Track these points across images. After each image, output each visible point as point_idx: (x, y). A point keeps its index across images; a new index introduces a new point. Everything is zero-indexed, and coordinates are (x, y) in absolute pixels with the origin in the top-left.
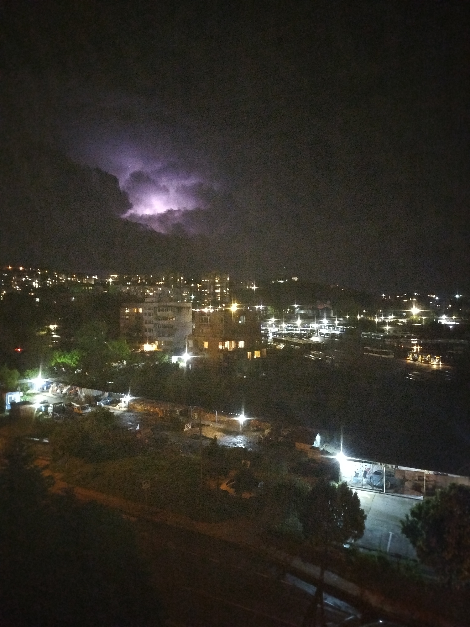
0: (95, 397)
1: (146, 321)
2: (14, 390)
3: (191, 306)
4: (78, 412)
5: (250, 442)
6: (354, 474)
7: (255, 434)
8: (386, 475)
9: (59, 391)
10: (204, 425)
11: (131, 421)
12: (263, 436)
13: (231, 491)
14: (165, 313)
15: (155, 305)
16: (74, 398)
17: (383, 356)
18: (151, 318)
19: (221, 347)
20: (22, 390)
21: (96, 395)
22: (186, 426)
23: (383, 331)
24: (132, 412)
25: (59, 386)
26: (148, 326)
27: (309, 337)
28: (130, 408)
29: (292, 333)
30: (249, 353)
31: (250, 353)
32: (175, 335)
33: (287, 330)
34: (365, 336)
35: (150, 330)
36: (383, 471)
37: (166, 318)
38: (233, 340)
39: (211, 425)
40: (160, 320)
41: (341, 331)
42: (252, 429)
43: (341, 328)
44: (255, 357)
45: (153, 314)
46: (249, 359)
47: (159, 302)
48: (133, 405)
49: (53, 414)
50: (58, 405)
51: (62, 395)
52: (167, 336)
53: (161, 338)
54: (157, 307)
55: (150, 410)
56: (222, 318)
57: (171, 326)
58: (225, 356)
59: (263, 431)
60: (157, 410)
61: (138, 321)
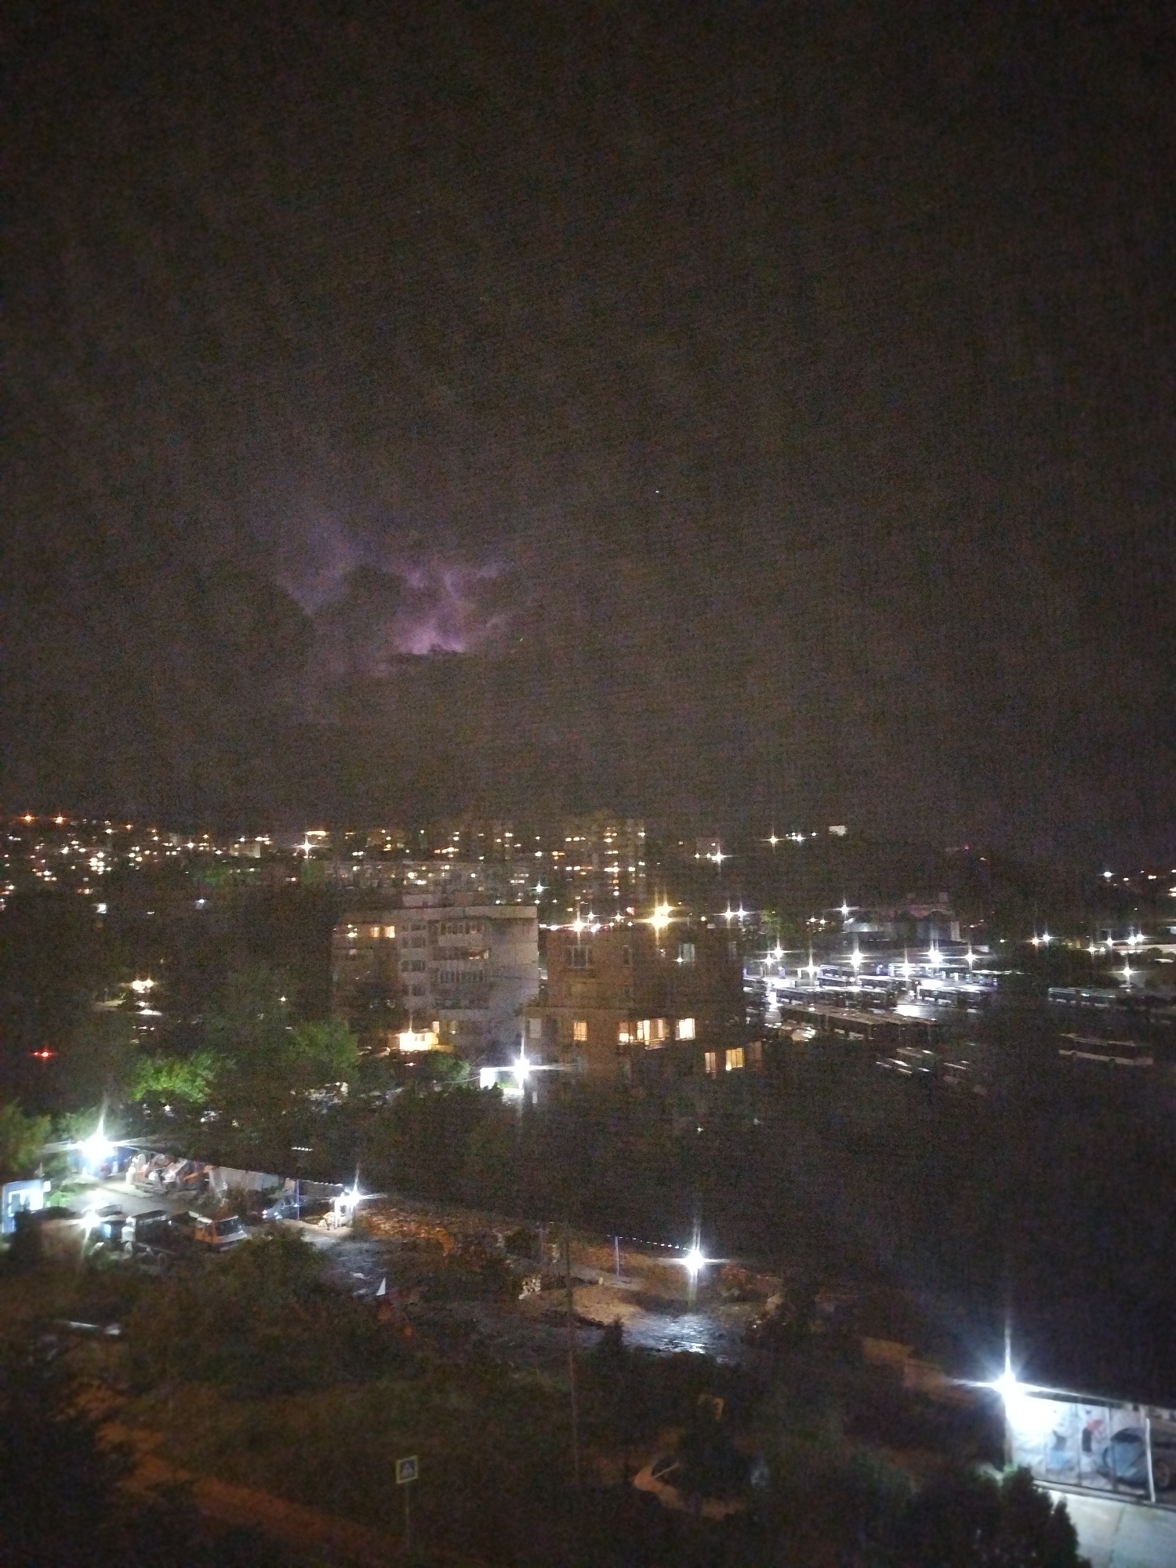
0: (257, 1192)
1: (406, 964)
2: (26, 1175)
3: (535, 916)
4: (208, 1239)
5: (721, 1336)
6: (1051, 1441)
7: (736, 1309)
8: (1156, 1444)
9: (153, 1176)
10: (581, 1281)
11: (361, 1269)
12: (763, 1316)
13: (668, 1494)
14: (460, 935)
15: (430, 914)
16: (196, 1198)
17: (1120, 1061)
18: (421, 953)
19: (624, 1038)
20: (48, 1176)
21: (260, 1189)
22: (527, 1284)
23: (1115, 983)
24: (366, 1241)
25: (154, 1160)
26: (410, 978)
27: (889, 1002)
28: (360, 1229)
29: (837, 994)
30: (710, 1057)
31: (713, 1054)
32: (491, 1003)
33: (823, 982)
34: (1058, 1000)
35: (418, 991)
36: (1144, 1432)
37: (463, 954)
38: (660, 1017)
39: (601, 1281)
40: (445, 958)
41: (985, 985)
42: (725, 1294)
43: (986, 976)
44: (729, 1068)
45: (427, 943)
46: (710, 1074)
47: (445, 906)
48: (366, 1218)
49: (137, 1249)
50: (150, 1221)
51: (163, 1190)
52: (466, 1008)
53: (450, 1013)
54: (437, 921)
55: (419, 1234)
56: (626, 951)
57: (478, 976)
58: (639, 1065)
59: (761, 1299)
60: (439, 1233)
61: (381, 965)
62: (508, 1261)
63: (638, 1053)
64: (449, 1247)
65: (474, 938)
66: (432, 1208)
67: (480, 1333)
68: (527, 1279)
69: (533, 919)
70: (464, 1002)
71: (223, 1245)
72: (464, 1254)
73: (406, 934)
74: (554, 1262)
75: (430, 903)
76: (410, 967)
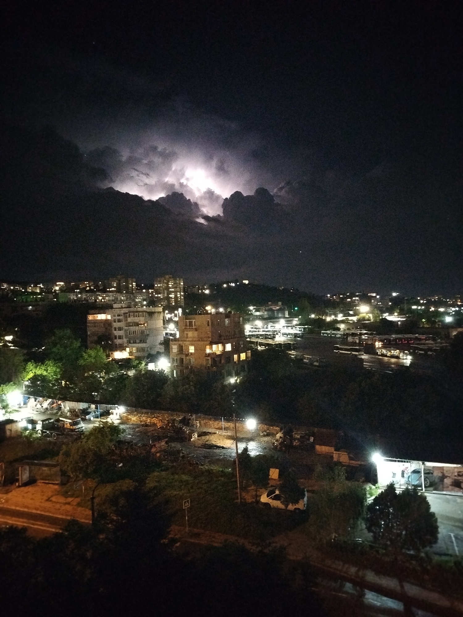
0: (81, 409)
1: (115, 328)
4: (71, 427)
5: (266, 448)
7: (266, 439)
8: (425, 473)
9: (39, 406)
10: (210, 433)
11: (130, 434)
12: (277, 441)
13: (276, 503)
14: (136, 318)
15: (123, 311)
16: (57, 413)
17: (353, 353)
18: (121, 324)
19: (208, 351)
20: (2, 407)
24: (128, 425)
25: (37, 401)
26: (117, 333)
27: (273, 337)
28: (124, 421)
30: (236, 356)
32: (148, 341)
35: (120, 337)
36: (421, 470)
37: (137, 324)
38: (220, 343)
39: (217, 433)
40: (130, 326)
41: (299, 331)
43: (300, 328)
44: (241, 360)
45: (123, 320)
46: (236, 362)
47: (129, 308)
48: (126, 417)
49: (43, 432)
50: (47, 422)
51: (43, 411)
52: (138, 343)
53: (133, 345)
54: (127, 313)
55: (147, 421)
56: (208, 322)
57: (142, 332)
58: (214, 360)
59: (273, 435)
60: (155, 420)
61: (106, 329)
62: (184, 428)
63: (213, 356)
64: (159, 425)
65: (141, 320)
66: (149, 411)
67: (183, 453)
68: (193, 434)
69: (161, 312)
70: (138, 341)
71: (75, 429)
72: (166, 427)
73: (115, 318)
74: (198, 427)
75: (124, 307)
76: (117, 329)
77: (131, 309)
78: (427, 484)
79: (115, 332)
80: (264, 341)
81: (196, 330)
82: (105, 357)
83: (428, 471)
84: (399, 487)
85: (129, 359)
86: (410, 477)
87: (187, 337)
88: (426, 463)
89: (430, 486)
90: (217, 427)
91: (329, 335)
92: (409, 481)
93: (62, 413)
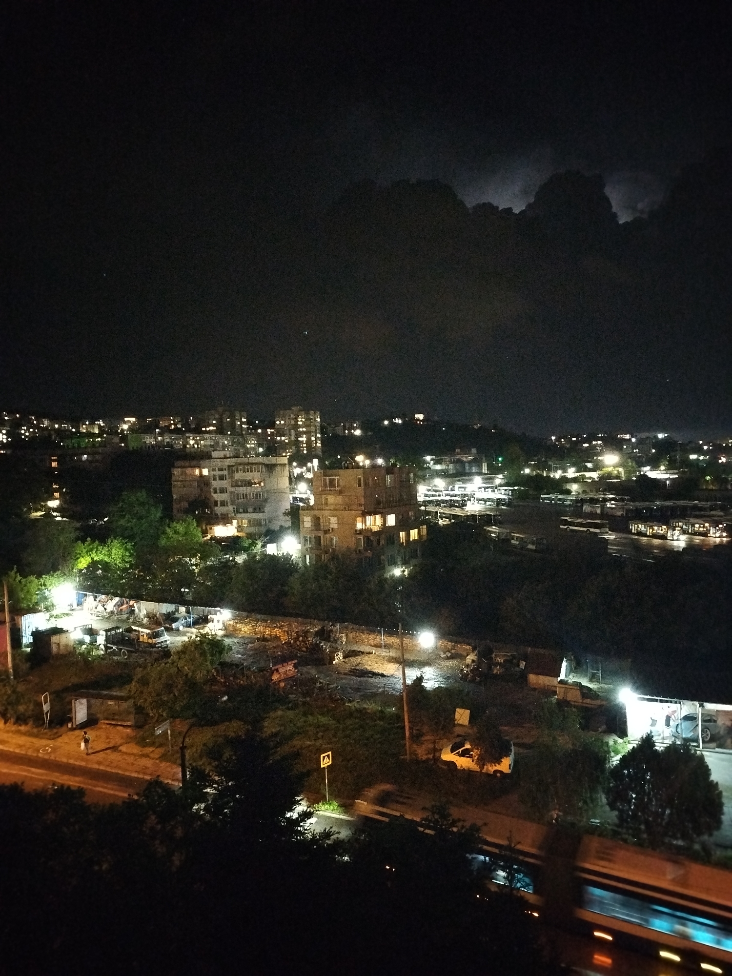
1: (215, 489)
2: (33, 610)
4: (150, 641)
5: (448, 677)
7: (451, 663)
8: (703, 721)
9: (100, 608)
10: (363, 653)
12: (467, 666)
13: (466, 763)
14: (247, 474)
15: (228, 462)
16: (128, 618)
17: (592, 530)
18: (225, 484)
19: (359, 526)
20: (47, 609)
21: (165, 612)
23: (568, 492)
24: (235, 638)
25: (98, 600)
26: (218, 497)
27: (462, 504)
28: (229, 631)
29: (437, 501)
30: (402, 534)
31: (404, 533)
32: (266, 509)
33: (426, 495)
35: (223, 504)
36: (697, 715)
37: (249, 484)
38: (376, 514)
39: (374, 653)
40: (239, 486)
41: (505, 494)
42: (443, 656)
43: (506, 490)
44: (411, 540)
45: (227, 477)
46: (403, 543)
47: (236, 457)
48: (233, 626)
49: (107, 648)
50: (113, 632)
51: (106, 615)
52: (251, 513)
53: (243, 515)
54: (233, 466)
55: (265, 632)
56: (359, 479)
57: (258, 495)
58: (368, 540)
59: (462, 657)
60: (277, 632)
61: (201, 490)
62: (321, 644)
63: (367, 534)
64: (284, 638)
65: (255, 476)
66: (269, 617)
67: (320, 683)
68: (336, 654)
69: (286, 464)
71: (155, 644)
72: (295, 642)
73: (215, 473)
74: (344, 643)
75: (228, 456)
76: (218, 491)
77: (239, 460)
78: (707, 738)
79: (215, 496)
80: (448, 511)
81: (340, 492)
82: (200, 534)
83: (709, 718)
84: (661, 741)
85: (237, 536)
86: (680, 726)
87: (326, 504)
88: (705, 704)
89: (712, 740)
90: (373, 644)
91: (553, 502)
92: (677, 731)
93: (135, 618)
